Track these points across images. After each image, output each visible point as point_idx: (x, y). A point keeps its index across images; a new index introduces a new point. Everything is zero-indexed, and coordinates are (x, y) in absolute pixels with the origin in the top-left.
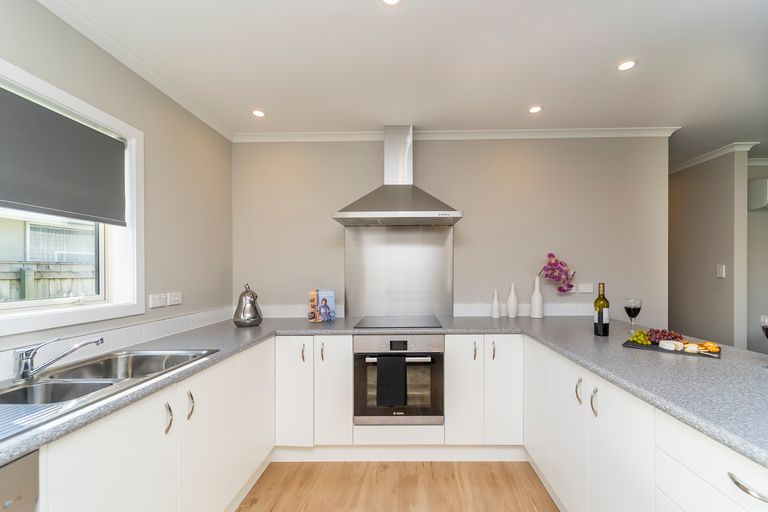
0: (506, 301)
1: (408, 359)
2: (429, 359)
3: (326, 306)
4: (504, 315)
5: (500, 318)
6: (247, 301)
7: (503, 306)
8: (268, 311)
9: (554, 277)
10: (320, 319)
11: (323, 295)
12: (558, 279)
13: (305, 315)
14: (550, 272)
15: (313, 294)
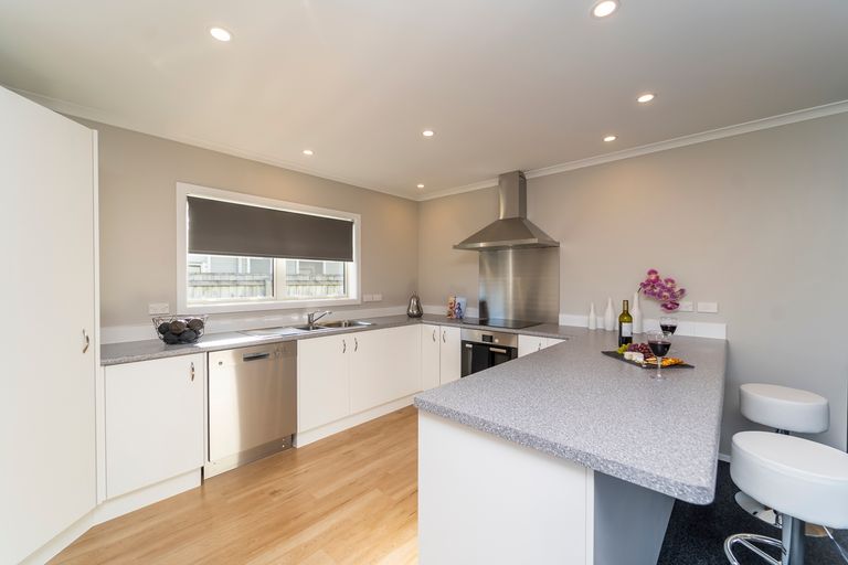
0: (603, 314)
1: (491, 349)
2: (504, 351)
3: (459, 308)
4: (600, 327)
5: (596, 330)
6: (414, 302)
7: (600, 319)
8: (427, 309)
9: (654, 294)
10: (454, 316)
11: (458, 300)
12: (659, 295)
13: (446, 314)
14: (649, 288)
15: (452, 299)
